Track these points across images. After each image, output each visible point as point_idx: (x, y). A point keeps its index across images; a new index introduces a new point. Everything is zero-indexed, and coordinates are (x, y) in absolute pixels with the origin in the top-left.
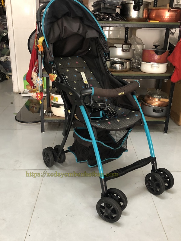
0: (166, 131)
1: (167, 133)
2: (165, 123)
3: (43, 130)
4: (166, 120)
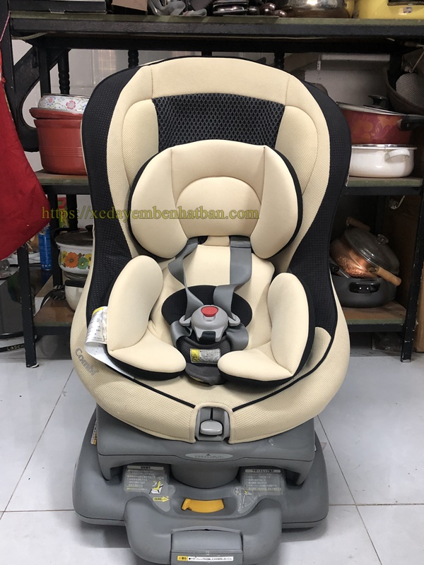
0: (407, 353)
1: (410, 359)
4: (406, 321)
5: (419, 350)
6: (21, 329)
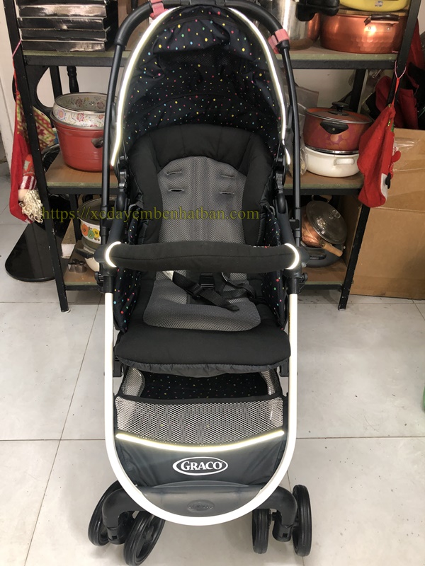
0: (343, 305)
1: (345, 308)
2: (342, 288)
3: (64, 307)
4: (344, 282)
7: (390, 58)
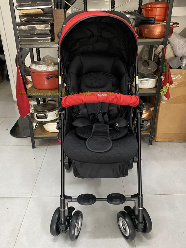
0: (150, 143)
1: (151, 144)
2: (150, 136)
3: (34, 147)
4: (150, 133)
5: (156, 141)
6: (30, 135)
7: (161, 41)
